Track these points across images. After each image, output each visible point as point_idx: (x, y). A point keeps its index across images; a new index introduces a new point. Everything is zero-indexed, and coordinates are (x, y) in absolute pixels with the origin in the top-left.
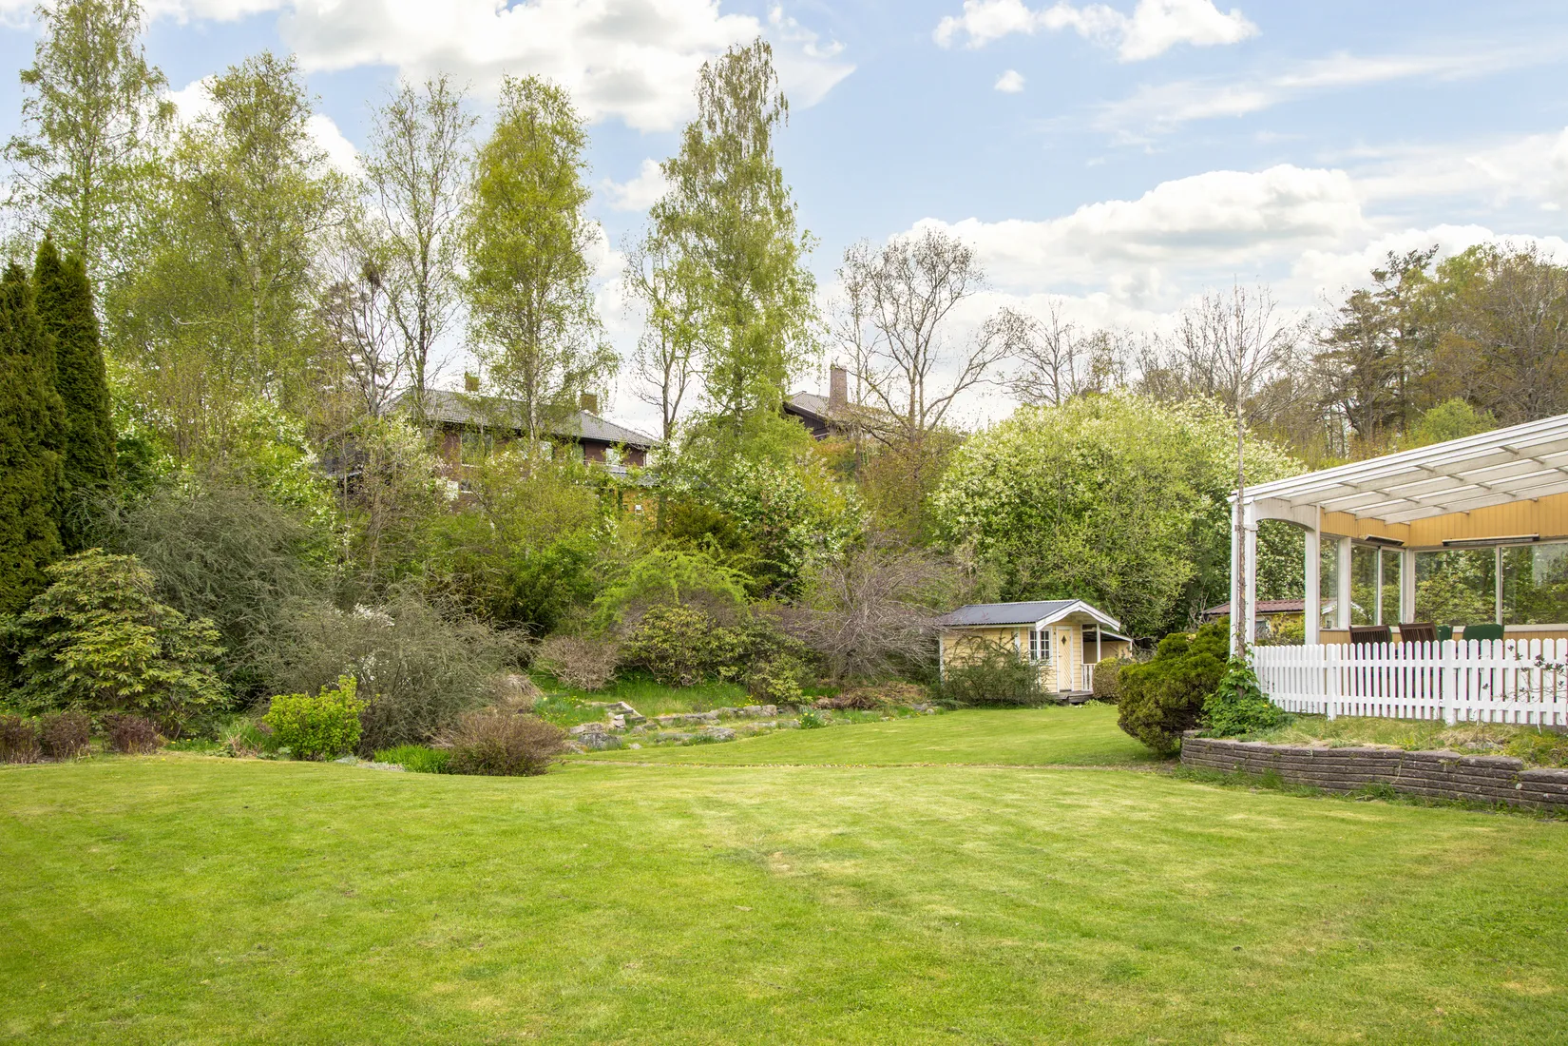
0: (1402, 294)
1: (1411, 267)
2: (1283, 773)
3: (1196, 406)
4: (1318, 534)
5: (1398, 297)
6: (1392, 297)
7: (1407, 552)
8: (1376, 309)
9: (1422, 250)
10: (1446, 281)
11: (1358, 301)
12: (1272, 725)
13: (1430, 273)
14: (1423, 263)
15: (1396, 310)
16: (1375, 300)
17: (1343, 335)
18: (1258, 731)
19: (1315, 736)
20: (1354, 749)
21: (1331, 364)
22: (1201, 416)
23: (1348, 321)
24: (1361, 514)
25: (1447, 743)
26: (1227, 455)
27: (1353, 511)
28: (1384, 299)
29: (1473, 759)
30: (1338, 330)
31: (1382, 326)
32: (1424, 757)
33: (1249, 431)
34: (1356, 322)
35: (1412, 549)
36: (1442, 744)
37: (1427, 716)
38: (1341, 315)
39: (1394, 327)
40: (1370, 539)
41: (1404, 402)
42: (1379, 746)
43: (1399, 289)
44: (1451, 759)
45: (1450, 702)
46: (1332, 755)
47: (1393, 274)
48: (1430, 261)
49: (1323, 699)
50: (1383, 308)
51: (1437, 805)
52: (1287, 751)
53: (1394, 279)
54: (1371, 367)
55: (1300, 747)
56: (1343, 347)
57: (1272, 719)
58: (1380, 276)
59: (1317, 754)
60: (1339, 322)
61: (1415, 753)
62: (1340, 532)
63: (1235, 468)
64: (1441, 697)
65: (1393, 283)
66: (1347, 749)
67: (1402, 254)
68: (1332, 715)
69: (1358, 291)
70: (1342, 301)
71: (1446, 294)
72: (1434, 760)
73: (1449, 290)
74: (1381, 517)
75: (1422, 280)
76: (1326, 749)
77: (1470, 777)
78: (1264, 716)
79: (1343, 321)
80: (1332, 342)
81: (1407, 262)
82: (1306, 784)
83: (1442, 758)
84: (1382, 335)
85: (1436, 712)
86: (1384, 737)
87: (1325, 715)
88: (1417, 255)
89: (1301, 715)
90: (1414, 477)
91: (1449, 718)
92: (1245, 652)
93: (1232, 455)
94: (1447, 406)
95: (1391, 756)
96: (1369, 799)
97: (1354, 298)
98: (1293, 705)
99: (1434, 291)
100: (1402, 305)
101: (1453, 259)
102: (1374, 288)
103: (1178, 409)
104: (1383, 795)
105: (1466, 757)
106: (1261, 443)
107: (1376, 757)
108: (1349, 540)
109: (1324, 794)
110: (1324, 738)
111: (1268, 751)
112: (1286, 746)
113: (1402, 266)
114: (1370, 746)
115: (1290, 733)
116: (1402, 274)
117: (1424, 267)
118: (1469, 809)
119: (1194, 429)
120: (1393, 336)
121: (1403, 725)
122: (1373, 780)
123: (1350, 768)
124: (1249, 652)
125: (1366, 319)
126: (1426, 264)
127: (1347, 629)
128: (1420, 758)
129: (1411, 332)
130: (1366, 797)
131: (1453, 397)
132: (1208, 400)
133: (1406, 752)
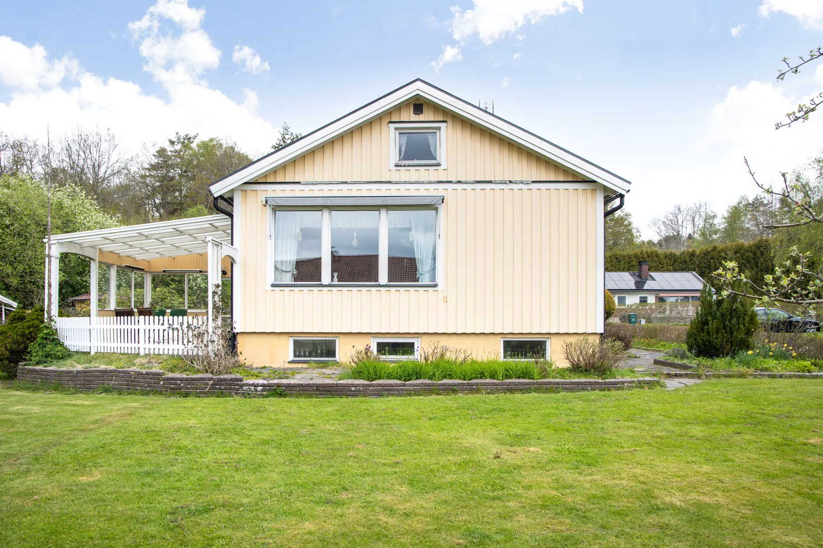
0: (182, 153)
1: (186, 141)
2: (63, 382)
3: (70, 190)
4: (97, 262)
5: (180, 154)
6: (177, 154)
7: (148, 274)
8: (169, 158)
9: (192, 135)
10: (201, 151)
11: (161, 152)
12: (63, 358)
13: (194, 145)
14: (191, 141)
15: (179, 160)
16: (169, 153)
17: (154, 167)
18: (55, 361)
19: (79, 363)
20: (95, 369)
21: (148, 180)
22: (72, 196)
23: (156, 161)
24: (122, 254)
25: (137, 365)
26: (85, 218)
27: (118, 252)
28: (173, 154)
29: (144, 371)
30: (152, 165)
31: (172, 166)
32: (125, 371)
33: (98, 207)
34: (160, 162)
35: (150, 273)
36: (134, 365)
37: (133, 352)
38: (153, 157)
39: (178, 168)
40: (126, 266)
41: (182, 204)
42: (107, 367)
43: (181, 151)
44: (136, 372)
45: (142, 345)
46: (85, 372)
47: (178, 143)
48: (194, 140)
49: (89, 344)
50: (173, 158)
51: (130, 394)
52: (64, 371)
53: (179, 145)
54: (167, 185)
55: (71, 369)
56: (153, 173)
57: (62, 355)
58: (172, 143)
59: (78, 372)
60: (152, 161)
61: (121, 370)
62: (110, 262)
63: (89, 225)
64: (139, 343)
65: (178, 147)
66: (92, 369)
67: (182, 134)
68: (92, 353)
69: (161, 148)
70: (154, 151)
71: (201, 157)
72: (128, 373)
73: (202, 155)
74: (134, 256)
75: (191, 149)
76: (82, 369)
77: (143, 380)
78: (59, 353)
79: (154, 161)
80: (149, 170)
81: (184, 139)
82: (74, 388)
83: (133, 371)
84: (172, 171)
85: (137, 349)
86: (110, 363)
87: (89, 353)
88: (189, 136)
89: (77, 352)
90: (137, 239)
91: (142, 353)
92: (51, 320)
93: (88, 219)
94: (197, 208)
95: (111, 371)
96: (101, 393)
97: (160, 150)
98: (75, 347)
99: (195, 155)
100: (181, 158)
101: (204, 142)
102: (169, 148)
103: (59, 191)
104: (106, 391)
105: (142, 371)
106: (104, 215)
107: (105, 372)
108: (116, 266)
109: (81, 392)
110: (83, 363)
111: (56, 372)
112: (65, 369)
113: (182, 140)
114: (103, 367)
115: (69, 362)
116: (182, 144)
117: (192, 143)
118: (142, 395)
119: (67, 202)
120: (177, 172)
121: (122, 357)
122: (103, 384)
123: (93, 378)
124: (53, 320)
125: (165, 162)
126: (193, 142)
127: (114, 309)
128: (122, 372)
129: (185, 172)
130: (99, 392)
131: (200, 204)
132: (76, 188)
133: (118, 369)
